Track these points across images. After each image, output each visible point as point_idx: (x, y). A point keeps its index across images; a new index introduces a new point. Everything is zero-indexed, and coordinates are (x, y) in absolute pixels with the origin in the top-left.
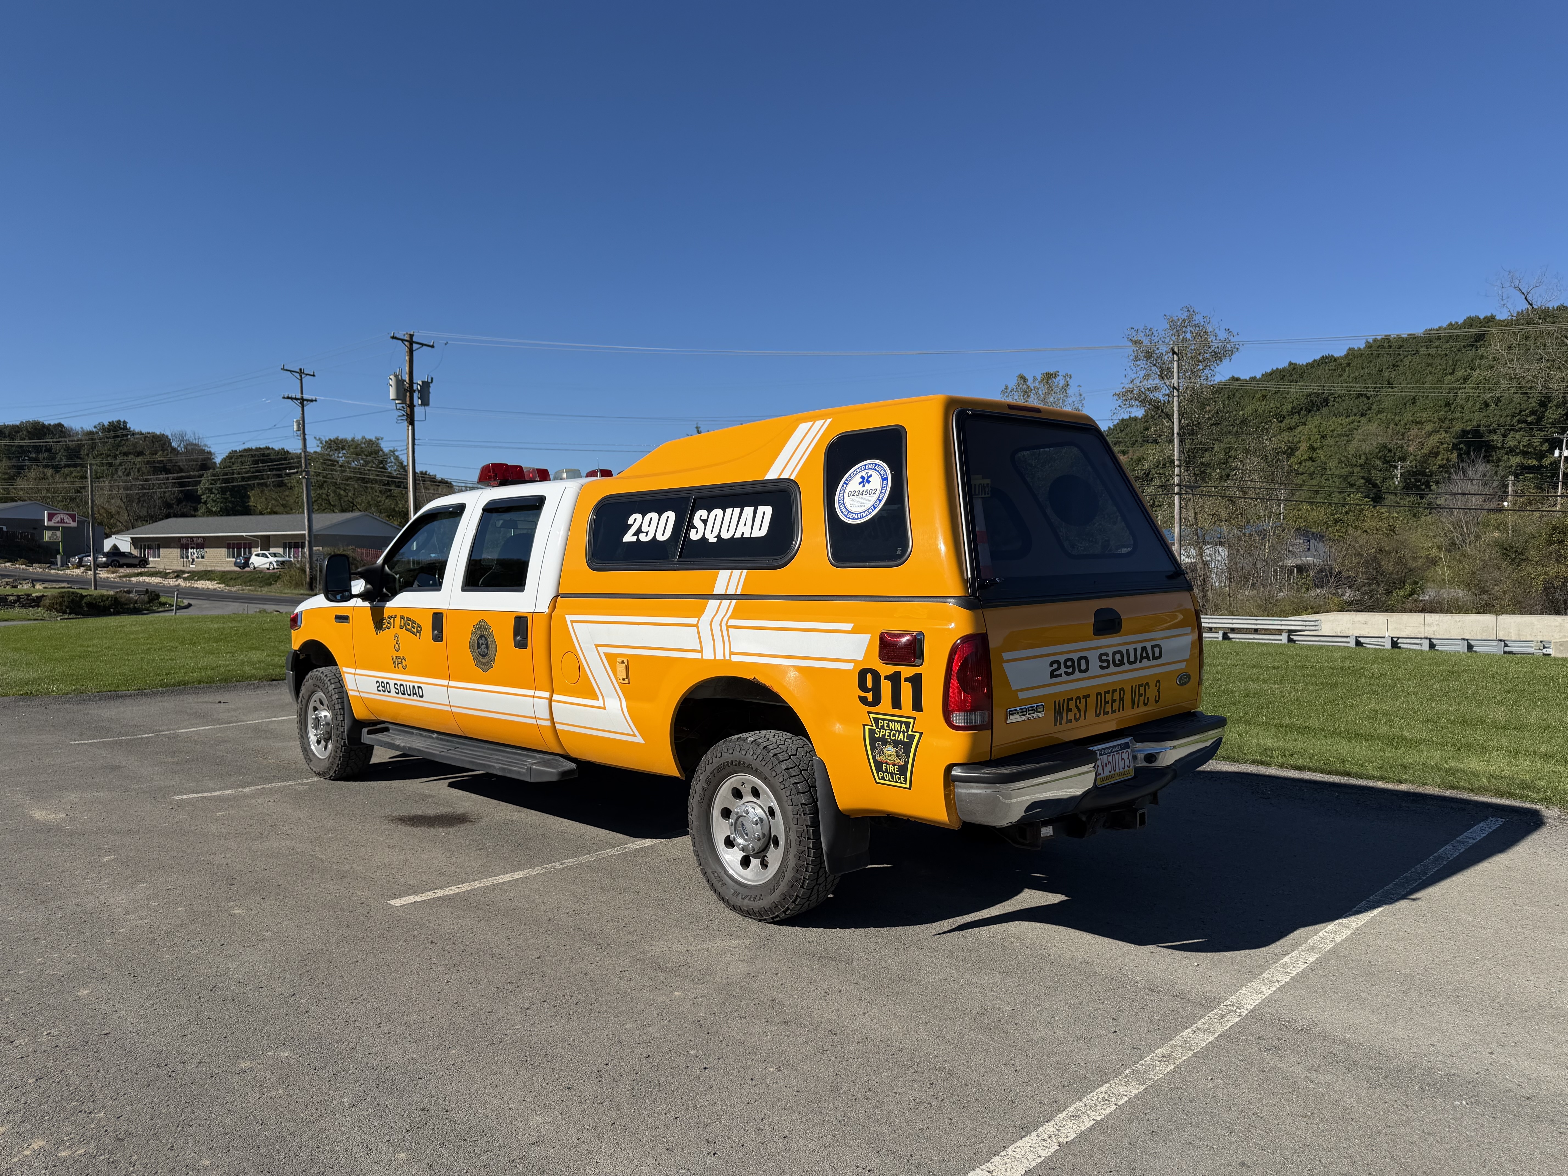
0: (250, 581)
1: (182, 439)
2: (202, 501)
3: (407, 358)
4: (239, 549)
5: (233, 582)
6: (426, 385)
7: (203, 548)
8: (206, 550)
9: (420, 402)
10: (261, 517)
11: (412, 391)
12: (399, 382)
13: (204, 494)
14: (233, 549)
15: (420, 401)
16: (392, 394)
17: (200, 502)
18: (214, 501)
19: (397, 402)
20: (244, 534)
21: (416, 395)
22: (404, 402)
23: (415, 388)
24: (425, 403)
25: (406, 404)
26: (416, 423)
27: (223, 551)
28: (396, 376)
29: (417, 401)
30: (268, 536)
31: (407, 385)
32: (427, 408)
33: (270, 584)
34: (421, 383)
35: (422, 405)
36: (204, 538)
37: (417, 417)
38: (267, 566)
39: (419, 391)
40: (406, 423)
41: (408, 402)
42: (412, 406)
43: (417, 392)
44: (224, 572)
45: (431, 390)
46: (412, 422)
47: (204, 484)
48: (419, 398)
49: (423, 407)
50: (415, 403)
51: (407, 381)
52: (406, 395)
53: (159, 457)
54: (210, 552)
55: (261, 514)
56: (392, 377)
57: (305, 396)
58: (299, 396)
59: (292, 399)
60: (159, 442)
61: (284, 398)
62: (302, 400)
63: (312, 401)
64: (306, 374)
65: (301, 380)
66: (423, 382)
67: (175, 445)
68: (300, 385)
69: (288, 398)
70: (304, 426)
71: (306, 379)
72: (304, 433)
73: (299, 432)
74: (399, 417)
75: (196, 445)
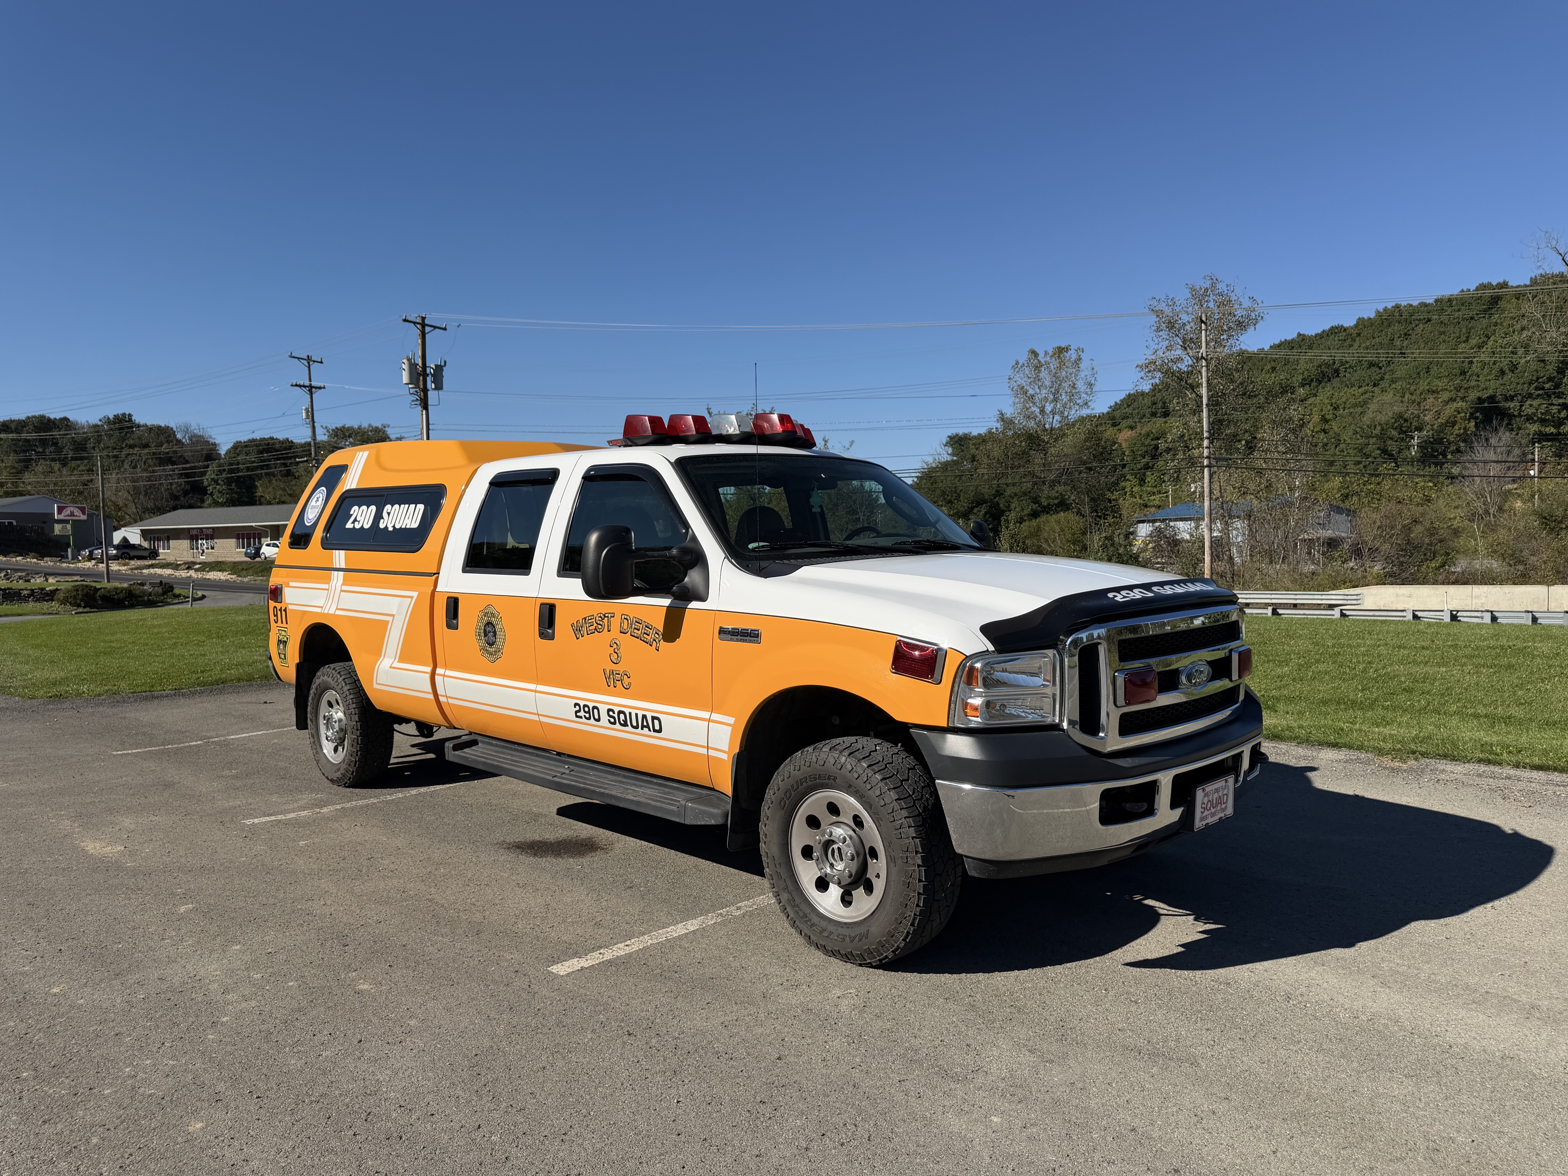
1: (187, 429)
2: (209, 492)
3: (420, 341)
4: (249, 539)
5: (244, 572)
6: (439, 369)
7: (212, 538)
8: (215, 540)
9: (433, 386)
10: (269, 507)
11: (425, 375)
12: (412, 366)
13: (209, 485)
14: (243, 539)
16: (405, 378)
17: (207, 494)
18: (220, 492)
19: (410, 386)
20: (253, 524)
21: (429, 379)
22: (417, 386)
23: (428, 372)
24: (439, 387)
25: (419, 388)
26: (429, 407)
27: (233, 541)
28: (409, 360)
29: (431, 385)
30: (278, 526)
31: (420, 369)
32: (440, 392)
34: (434, 367)
35: (435, 389)
36: (213, 528)
37: (430, 402)
39: (432, 375)
40: (420, 408)
41: (421, 387)
42: (425, 390)
43: (430, 376)
44: (235, 563)
45: (444, 373)
46: (425, 407)
47: (210, 474)
48: (432, 382)
49: (436, 392)
50: (429, 387)
51: (420, 365)
52: (419, 379)
53: (165, 448)
54: (219, 543)
55: (269, 503)
56: (405, 361)
57: (314, 384)
58: (307, 383)
59: (300, 386)
60: (164, 434)
61: (292, 385)
62: (311, 388)
63: (320, 388)
64: (314, 361)
65: (309, 367)
66: (436, 366)
67: (179, 436)
68: (307, 372)
69: (296, 385)
70: (313, 414)
71: (314, 366)
72: (313, 422)
73: (308, 420)
74: (413, 401)
75: (200, 436)
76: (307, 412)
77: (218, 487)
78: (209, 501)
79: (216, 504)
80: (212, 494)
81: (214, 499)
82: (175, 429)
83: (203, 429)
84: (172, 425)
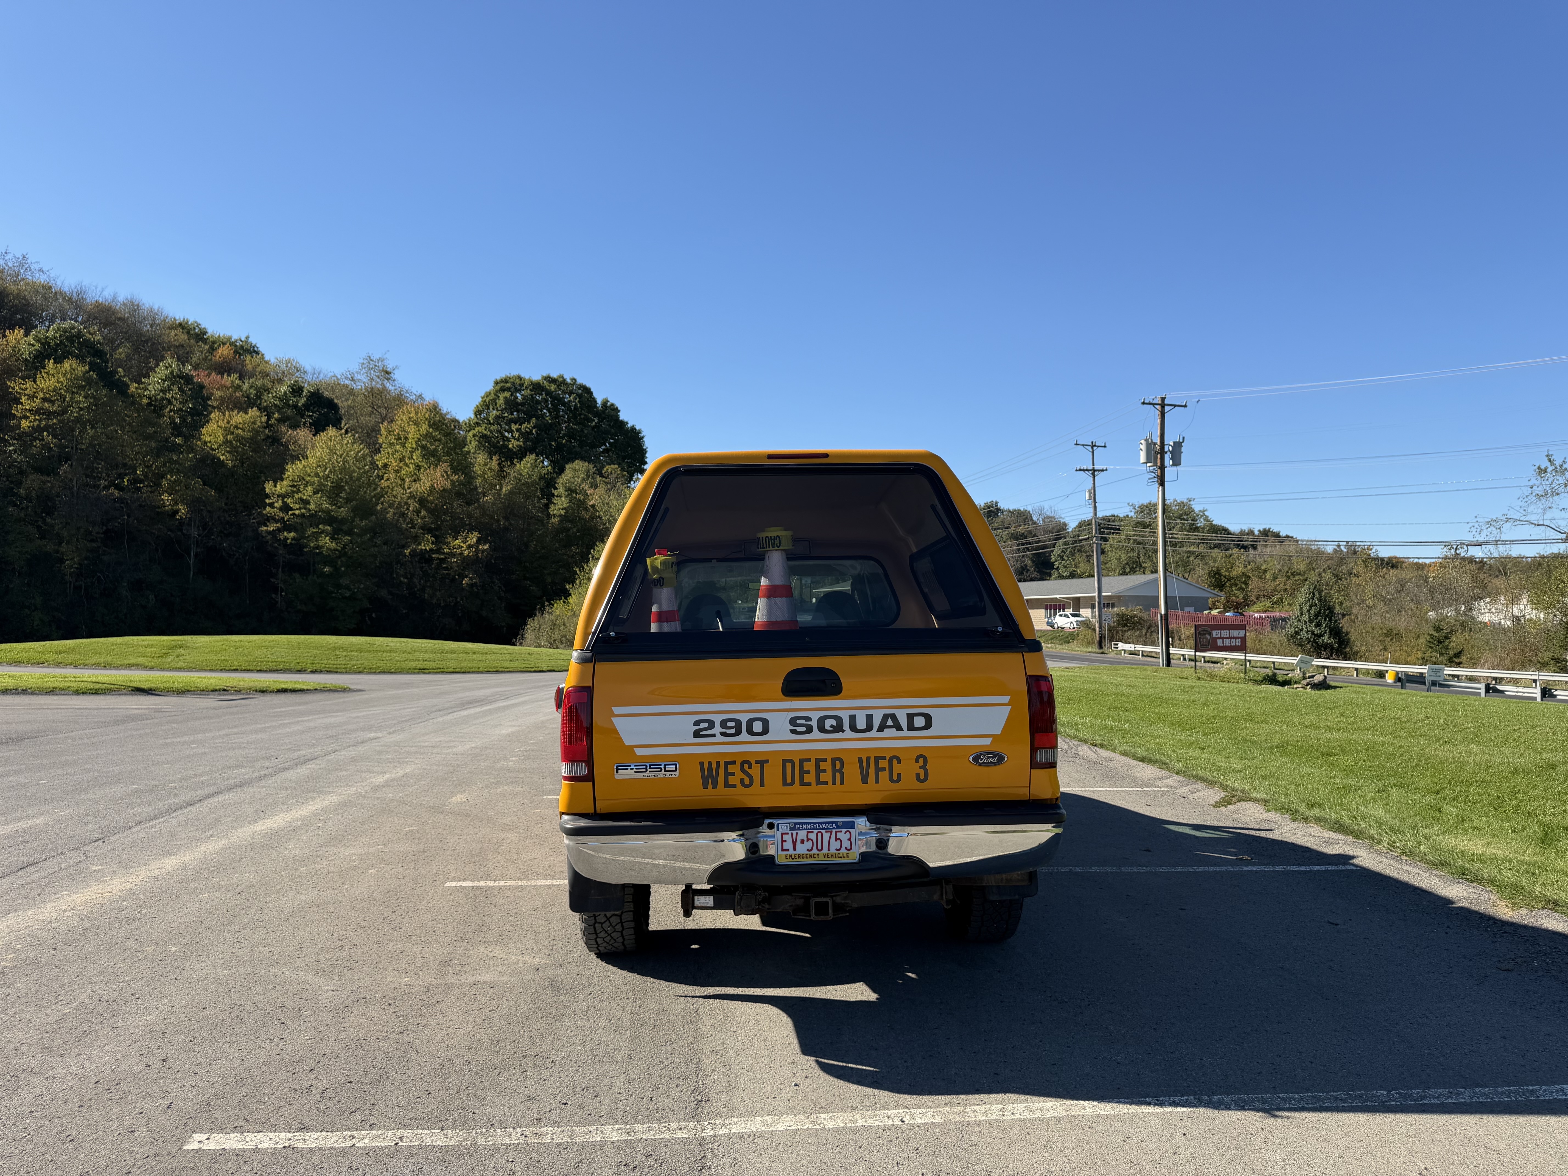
0: (1051, 639)
2: (1055, 567)
3: (1159, 421)
4: (1055, 609)
6: (1178, 446)
11: (1162, 452)
12: (1150, 445)
13: (1056, 561)
14: (1050, 610)
15: (1171, 462)
16: (1143, 457)
17: (1054, 568)
18: (1065, 567)
19: (1149, 465)
20: (1058, 597)
21: (1167, 457)
22: (1155, 465)
23: (1166, 449)
24: (1177, 462)
25: (1156, 466)
27: (1042, 612)
28: (1146, 440)
29: (1168, 462)
30: (1078, 599)
31: (1158, 448)
32: (1179, 468)
33: (1069, 642)
34: (1172, 444)
35: (1173, 465)
37: (1167, 477)
38: (1068, 625)
39: (1171, 452)
40: (1157, 485)
41: (1159, 464)
42: (1162, 468)
43: (1169, 453)
45: (1183, 449)
46: (1162, 483)
47: (1057, 551)
48: (1170, 459)
49: (1175, 468)
50: (1166, 464)
51: (1159, 443)
52: (1157, 457)
53: (1021, 529)
55: (1080, 577)
56: (1143, 441)
57: (1096, 467)
58: (1090, 467)
59: (1084, 470)
60: (1023, 516)
61: (1077, 470)
62: (1094, 470)
63: (1103, 470)
64: (1098, 446)
65: (1093, 452)
66: (1174, 443)
67: (1035, 518)
68: (1091, 457)
69: (1080, 470)
70: (1095, 495)
71: (1097, 451)
72: (1095, 502)
73: (1090, 501)
74: (1150, 479)
75: (1052, 517)
76: (1090, 493)
77: (1063, 562)
78: (1055, 574)
79: (1061, 577)
80: (1058, 569)
81: (1059, 573)
82: (1031, 512)
83: (1055, 511)
84: (1029, 509)
